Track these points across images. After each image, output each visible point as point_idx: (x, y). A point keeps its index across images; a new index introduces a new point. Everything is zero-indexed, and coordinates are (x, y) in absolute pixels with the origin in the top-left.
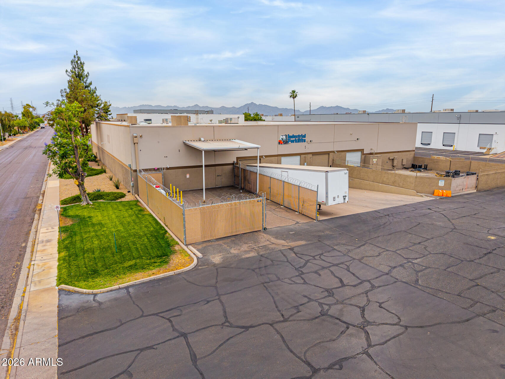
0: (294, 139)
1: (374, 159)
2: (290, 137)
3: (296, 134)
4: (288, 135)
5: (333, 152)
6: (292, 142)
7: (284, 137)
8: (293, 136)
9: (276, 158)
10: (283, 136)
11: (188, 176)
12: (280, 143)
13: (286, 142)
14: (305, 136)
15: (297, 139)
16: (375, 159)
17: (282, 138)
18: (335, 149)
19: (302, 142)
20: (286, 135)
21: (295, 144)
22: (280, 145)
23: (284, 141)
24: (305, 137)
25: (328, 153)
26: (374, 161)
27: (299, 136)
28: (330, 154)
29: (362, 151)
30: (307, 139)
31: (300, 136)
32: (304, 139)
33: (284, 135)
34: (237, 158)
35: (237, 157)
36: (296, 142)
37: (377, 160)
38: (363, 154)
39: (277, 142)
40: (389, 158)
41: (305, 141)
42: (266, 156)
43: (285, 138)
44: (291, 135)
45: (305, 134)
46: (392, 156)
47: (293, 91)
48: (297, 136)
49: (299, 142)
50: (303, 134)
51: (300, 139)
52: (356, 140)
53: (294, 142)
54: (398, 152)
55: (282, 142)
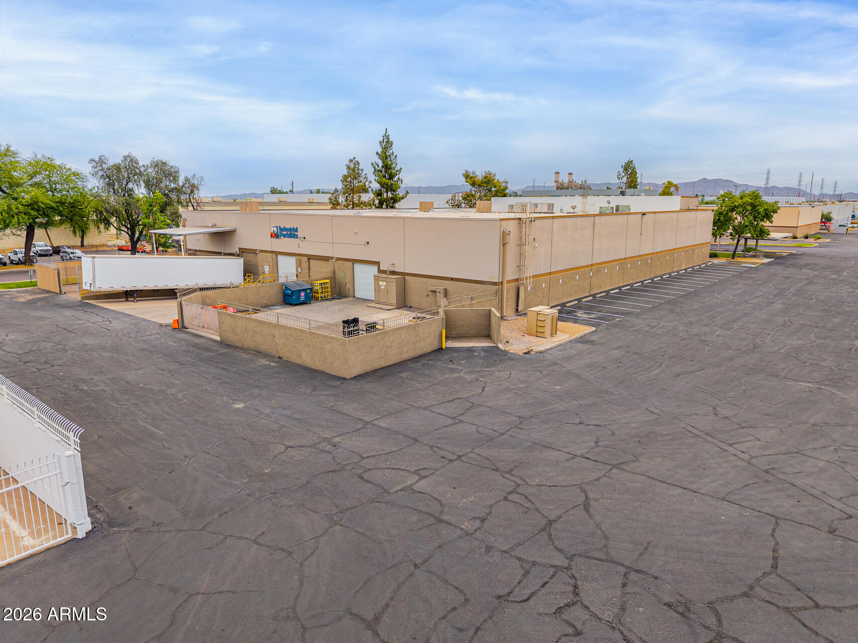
0: (286, 233)
1: (381, 283)
2: (282, 230)
3: (287, 226)
4: (280, 226)
5: (333, 258)
6: (284, 236)
7: (275, 229)
8: (285, 229)
9: (271, 254)
10: (274, 227)
12: (272, 236)
13: (278, 236)
14: (296, 230)
15: (289, 233)
16: (383, 281)
17: (274, 231)
18: (334, 254)
19: (295, 238)
20: (277, 227)
21: (287, 240)
23: (275, 235)
25: (327, 259)
26: (381, 286)
27: (290, 230)
28: (330, 261)
29: (377, 263)
30: (299, 234)
31: (292, 229)
32: (296, 233)
34: (240, 249)
36: (288, 236)
38: (378, 269)
40: (429, 287)
41: (297, 237)
42: (262, 251)
43: (276, 231)
44: (283, 226)
45: (297, 228)
46: (434, 286)
48: (288, 229)
49: (292, 238)
51: (293, 233)
52: (365, 243)
53: (286, 237)
54: (452, 279)
55: (274, 235)
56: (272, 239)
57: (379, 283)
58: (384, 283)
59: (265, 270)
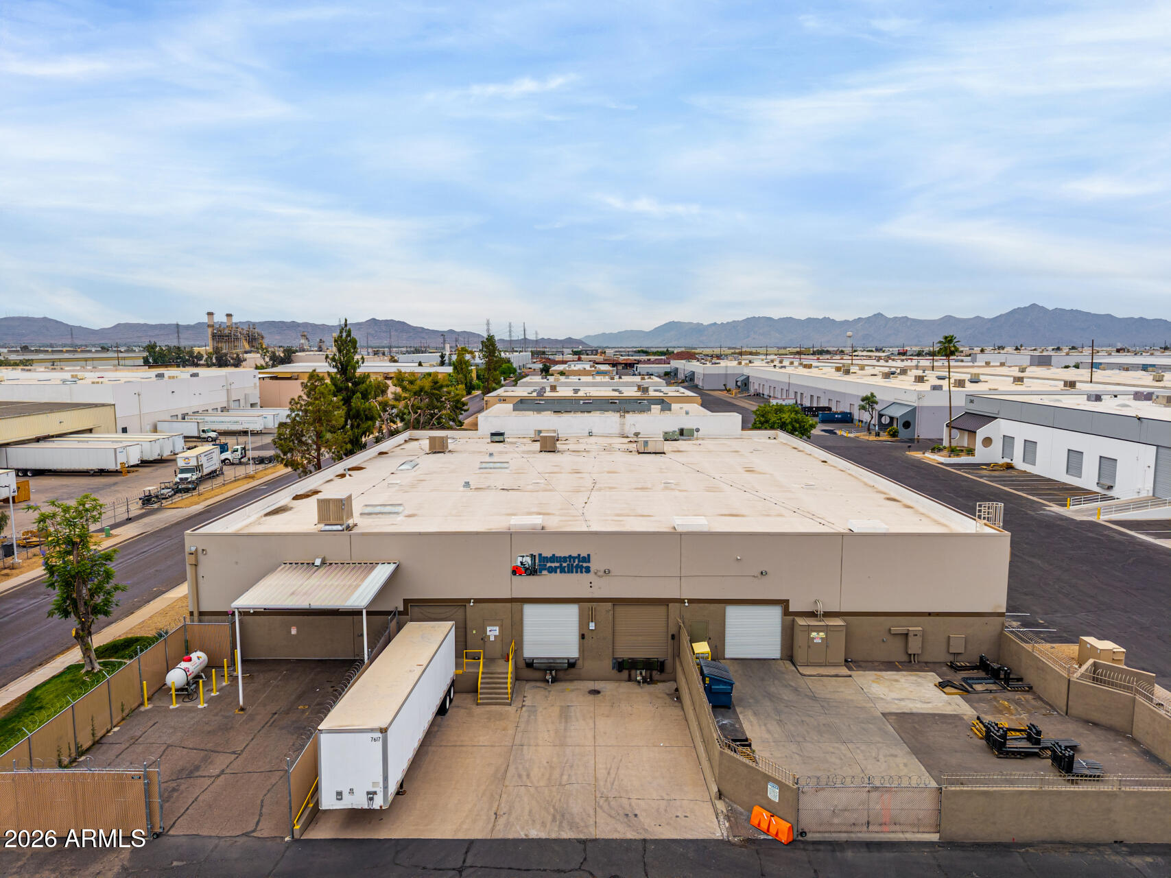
0: (558, 565)
1: (814, 634)
2: (546, 559)
3: (560, 553)
4: (540, 555)
5: (682, 601)
6: (552, 570)
7: (528, 560)
8: (553, 558)
9: (509, 605)
10: (523, 557)
11: (294, 631)
12: (515, 571)
13: (532, 571)
14: (587, 559)
15: (565, 565)
16: (818, 632)
17: (522, 563)
18: (687, 594)
19: (581, 572)
20: (533, 557)
21: (558, 576)
22: (517, 578)
23: (527, 569)
24: (589, 562)
25: (665, 602)
26: (813, 638)
27: (570, 559)
28: (671, 605)
29: (784, 603)
30: (593, 565)
31: (574, 558)
32: (585, 565)
33: (527, 556)
34: (406, 602)
35: (404, 600)
36: (563, 571)
37: (827, 636)
38: (786, 612)
39: (509, 571)
40: (890, 630)
41: (588, 570)
42: (477, 601)
43: (530, 563)
44: (547, 554)
45: (589, 555)
46: (899, 626)
47: (946, 338)
48: (565, 557)
49: (572, 572)
50: (584, 554)
51: (578, 564)
52: (757, 573)
53: (556, 572)
54: (930, 614)
55: (523, 570)
56: (514, 577)
57: (809, 635)
58: (822, 634)
59: (488, 633)
